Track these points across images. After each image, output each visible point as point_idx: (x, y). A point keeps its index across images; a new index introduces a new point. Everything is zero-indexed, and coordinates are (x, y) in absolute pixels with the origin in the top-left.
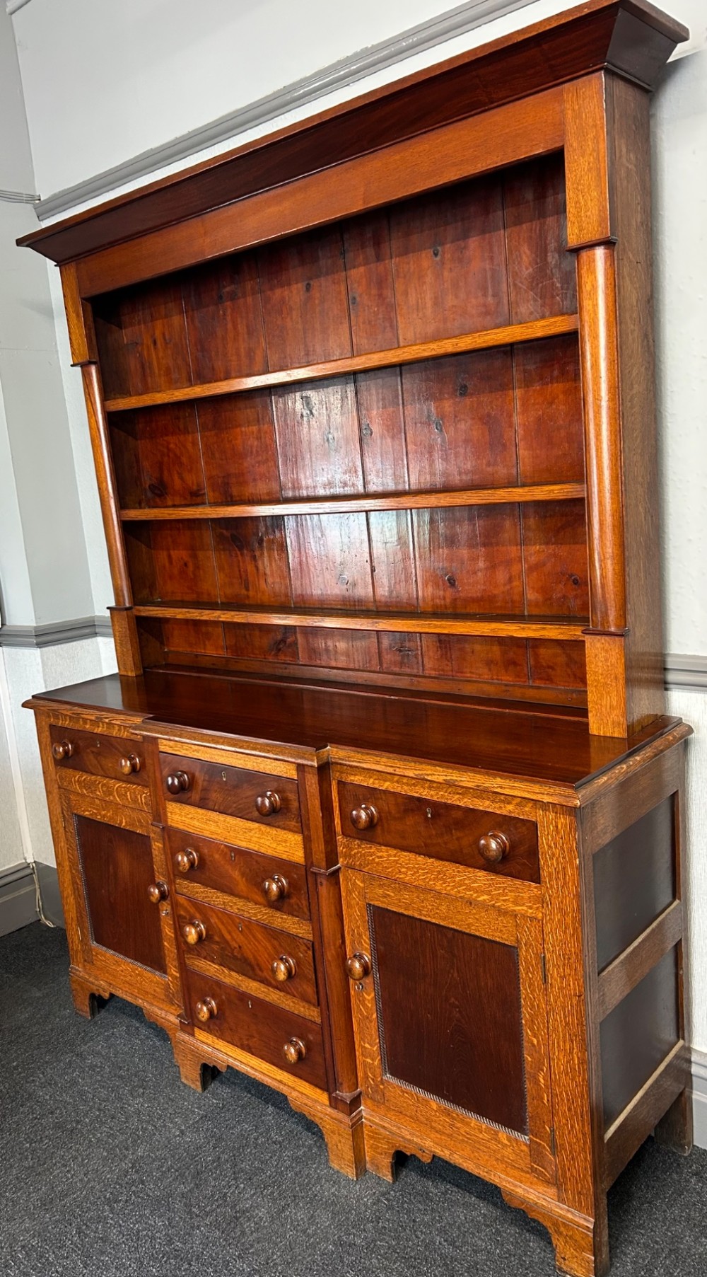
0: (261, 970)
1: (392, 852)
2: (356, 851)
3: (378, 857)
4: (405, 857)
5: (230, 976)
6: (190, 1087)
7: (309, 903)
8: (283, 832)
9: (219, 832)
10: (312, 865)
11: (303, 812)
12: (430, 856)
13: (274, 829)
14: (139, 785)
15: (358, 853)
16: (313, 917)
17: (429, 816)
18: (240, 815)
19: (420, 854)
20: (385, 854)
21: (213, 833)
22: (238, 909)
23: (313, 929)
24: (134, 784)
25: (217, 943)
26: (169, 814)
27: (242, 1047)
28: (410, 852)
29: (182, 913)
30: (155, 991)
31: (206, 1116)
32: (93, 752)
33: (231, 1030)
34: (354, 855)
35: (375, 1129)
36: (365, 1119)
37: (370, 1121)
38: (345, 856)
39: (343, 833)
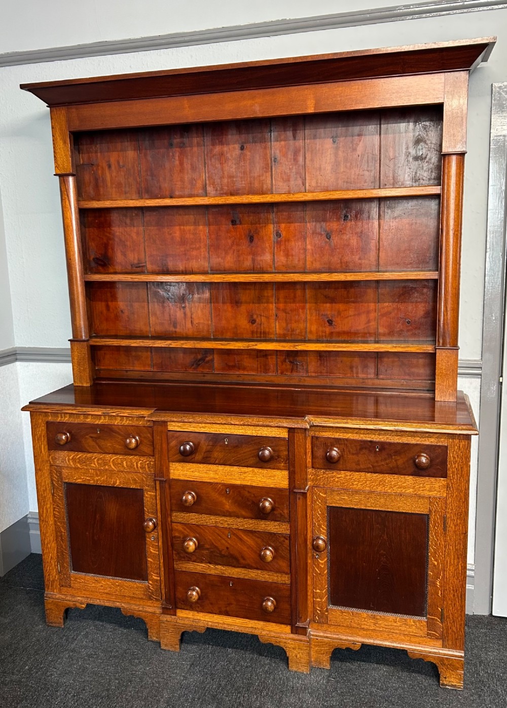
0: (244, 559)
1: (348, 473)
2: (321, 476)
3: (338, 478)
4: (356, 475)
5: (216, 569)
6: (169, 651)
7: (290, 511)
8: (272, 471)
9: (217, 477)
10: (295, 488)
11: (291, 457)
12: (375, 473)
13: (265, 470)
14: (136, 455)
15: (323, 477)
16: (291, 520)
17: (377, 450)
18: (237, 464)
19: (368, 472)
20: (343, 476)
21: (211, 478)
22: (228, 524)
23: (290, 527)
24: (132, 455)
25: (208, 549)
26: (172, 471)
27: (220, 613)
28: (362, 472)
29: (177, 534)
30: (134, 594)
31: (193, 664)
32: (92, 437)
33: (212, 604)
34: (320, 479)
35: (320, 640)
36: (313, 635)
37: (316, 636)
38: (313, 481)
39: (313, 467)
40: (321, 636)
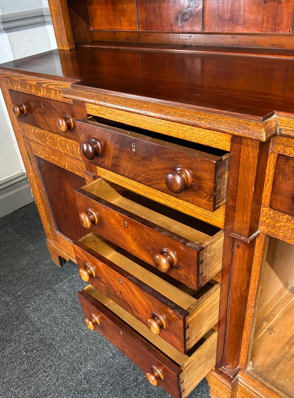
24: (71, 139)
32: (39, 112)
34: (279, 227)
35: (248, 391)
36: (240, 382)
37: (245, 385)
38: (268, 226)
39: (271, 206)
40: (250, 389)
